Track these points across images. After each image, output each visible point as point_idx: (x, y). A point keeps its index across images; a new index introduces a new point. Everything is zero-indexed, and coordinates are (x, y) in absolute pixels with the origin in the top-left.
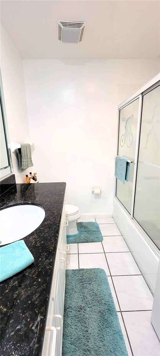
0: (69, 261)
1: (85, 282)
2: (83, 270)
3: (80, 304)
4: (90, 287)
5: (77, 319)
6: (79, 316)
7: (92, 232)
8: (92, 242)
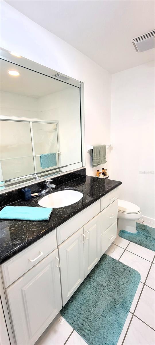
0: (114, 251)
1: (117, 273)
2: (121, 263)
3: (103, 283)
4: (118, 278)
5: (94, 290)
6: (97, 289)
7: (152, 239)
8: (146, 247)
